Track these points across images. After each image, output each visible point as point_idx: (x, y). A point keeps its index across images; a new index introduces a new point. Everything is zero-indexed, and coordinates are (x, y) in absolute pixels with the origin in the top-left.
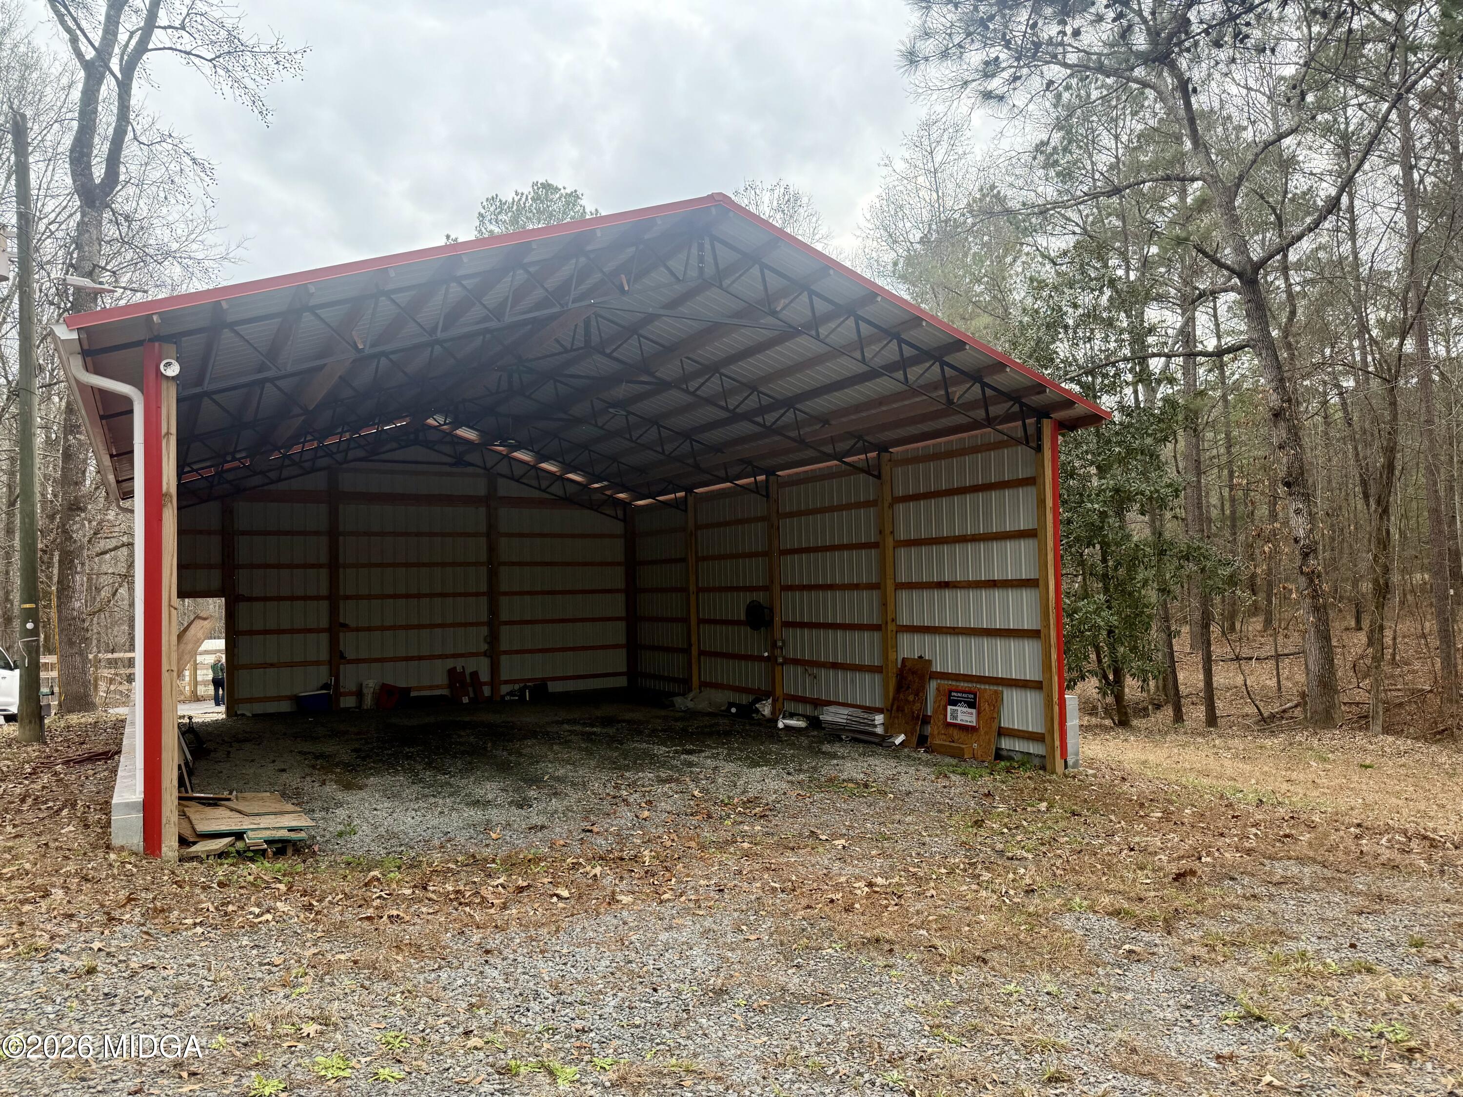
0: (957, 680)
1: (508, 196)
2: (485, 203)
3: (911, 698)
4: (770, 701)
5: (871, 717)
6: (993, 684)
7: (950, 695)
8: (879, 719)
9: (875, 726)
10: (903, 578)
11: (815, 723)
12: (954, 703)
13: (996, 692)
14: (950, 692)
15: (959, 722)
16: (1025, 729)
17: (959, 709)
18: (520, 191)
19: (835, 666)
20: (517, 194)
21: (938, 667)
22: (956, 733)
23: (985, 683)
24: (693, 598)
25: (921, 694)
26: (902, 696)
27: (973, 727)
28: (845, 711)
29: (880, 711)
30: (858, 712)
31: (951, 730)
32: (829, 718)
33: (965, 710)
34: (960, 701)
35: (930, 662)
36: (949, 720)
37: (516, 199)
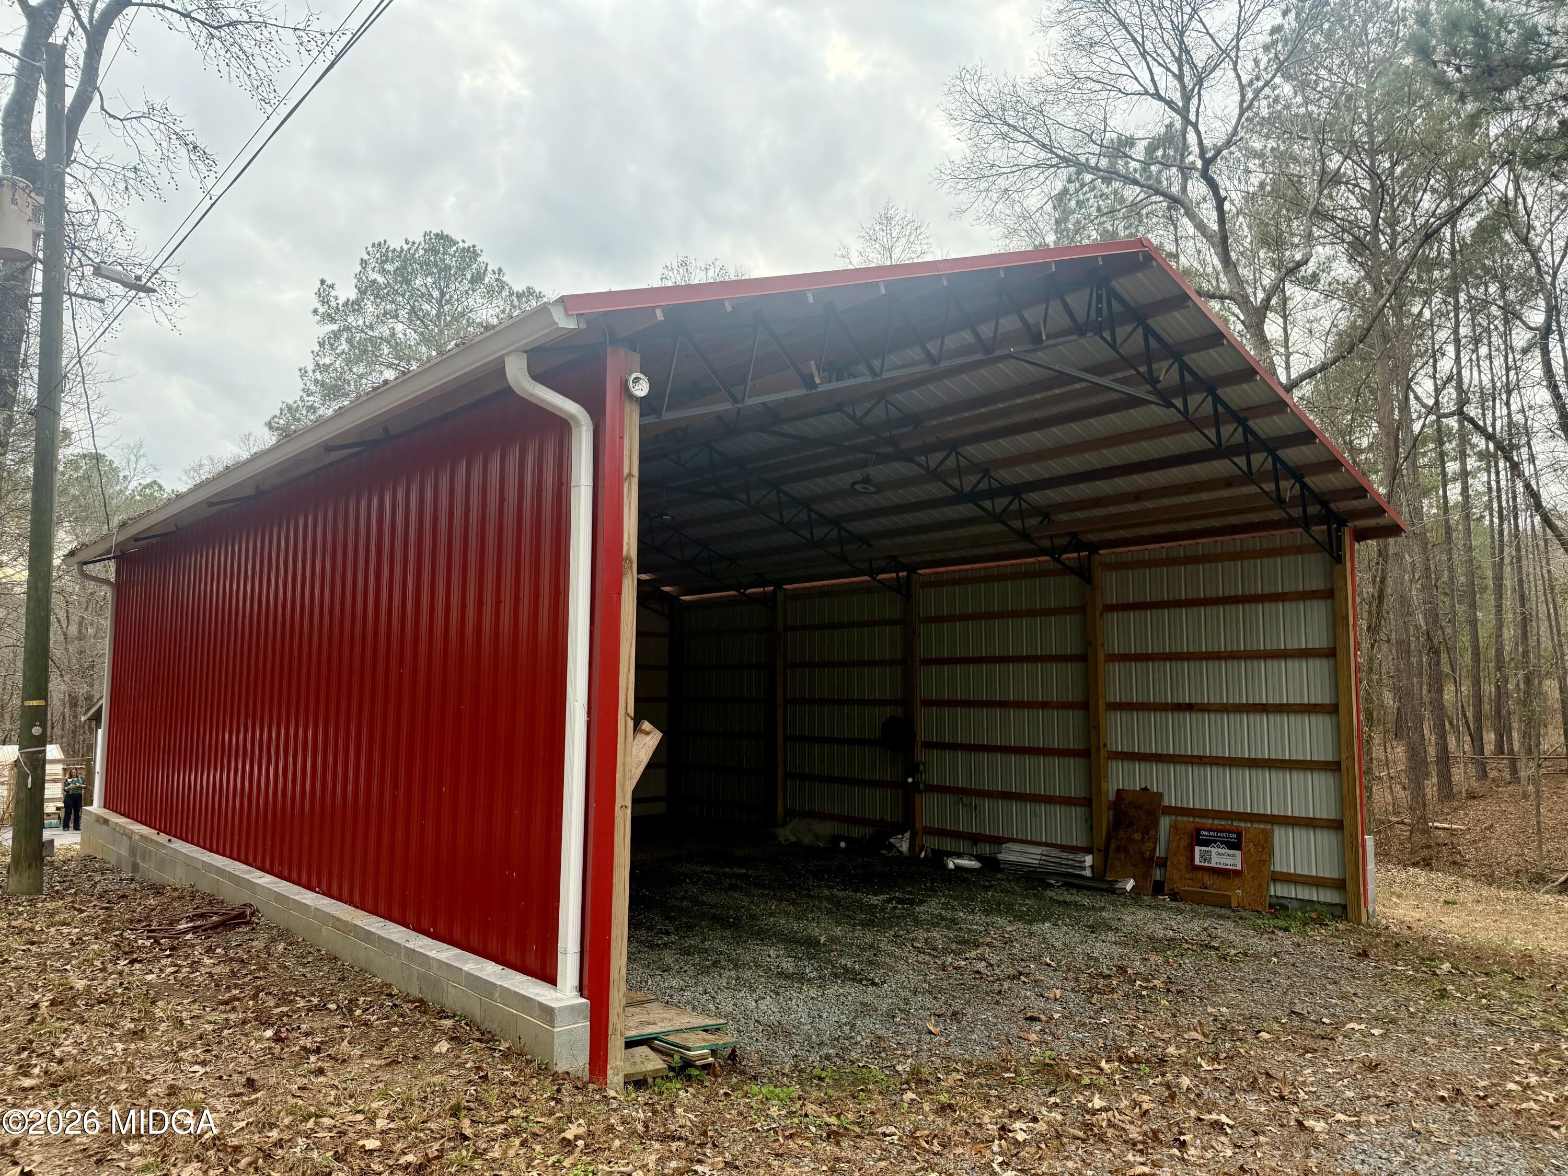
0: (1202, 817)
1: (396, 243)
2: (370, 249)
3: (1137, 836)
4: (907, 835)
5: (1079, 857)
6: (1259, 822)
7: (1198, 833)
8: (1089, 860)
9: (1084, 868)
10: (1116, 696)
11: (991, 864)
12: (1206, 843)
13: (1264, 831)
14: (1198, 831)
15: (1213, 865)
16: (1306, 873)
17: (1214, 850)
18: (411, 240)
19: (1007, 796)
20: (407, 242)
21: (1171, 800)
22: (1208, 879)
23: (1245, 821)
24: (780, 710)
25: (1152, 832)
26: (1121, 834)
27: (1237, 873)
28: (1039, 850)
29: (1088, 851)
30: (1055, 852)
31: (1199, 875)
32: (1012, 858)
33: (1220, 851)
34: (1215, 842)
35: (1161, 795)
36: (1197, 862)
37: (405, 247)
